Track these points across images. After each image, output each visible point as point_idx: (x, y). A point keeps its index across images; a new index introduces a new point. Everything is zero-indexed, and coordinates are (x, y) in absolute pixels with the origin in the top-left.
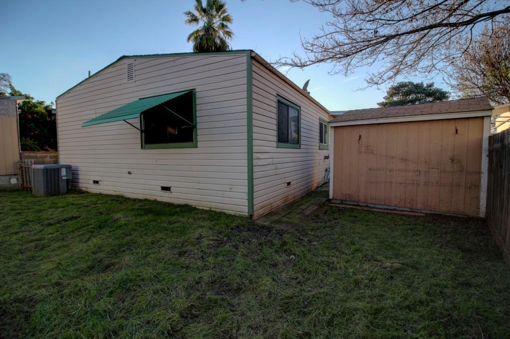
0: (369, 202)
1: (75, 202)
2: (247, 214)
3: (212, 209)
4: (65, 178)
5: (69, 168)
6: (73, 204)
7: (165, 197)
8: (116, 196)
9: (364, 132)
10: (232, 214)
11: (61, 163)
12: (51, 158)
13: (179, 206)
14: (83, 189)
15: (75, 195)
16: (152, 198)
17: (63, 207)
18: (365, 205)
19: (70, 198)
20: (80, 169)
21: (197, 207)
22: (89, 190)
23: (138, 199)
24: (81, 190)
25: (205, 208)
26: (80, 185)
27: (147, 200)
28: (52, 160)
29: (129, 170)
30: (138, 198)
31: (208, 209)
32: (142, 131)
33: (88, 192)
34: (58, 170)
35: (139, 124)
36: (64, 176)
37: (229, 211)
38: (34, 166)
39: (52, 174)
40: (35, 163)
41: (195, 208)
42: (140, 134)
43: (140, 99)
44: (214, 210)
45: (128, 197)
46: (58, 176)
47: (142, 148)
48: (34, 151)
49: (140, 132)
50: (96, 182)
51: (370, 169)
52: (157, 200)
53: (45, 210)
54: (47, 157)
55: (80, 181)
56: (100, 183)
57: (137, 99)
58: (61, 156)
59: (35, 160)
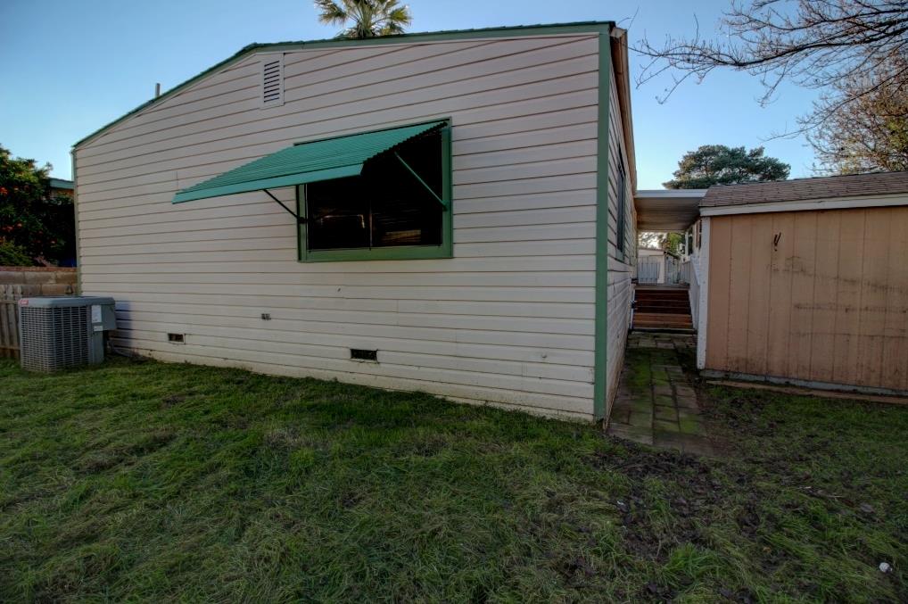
0: (795, 375)
1: (140, 391)
2: (590, 418)
3: (491, 404)
4: (100, 328)
5: (108, 305)
6: (134, 395)
7: (362, 374)
8: (229, 369)
9: (783, 227)
10: (548, 417)
11: (84, 294)
12: (58, 280)
13: (400, 396)
14: (142, 353)
15: (127, 370)
16: (326, 376)
17: (112, 405)
18: (783, 381)
19: (120, 377)
20: (133, 306)
21: (449, 399)
22: (156, 356)
23: (291, 379)
24: (136, 355)
25: (472, 402)
26: (134, 344)
27: (313, 380)
28: (61, 285)
29: (266, 311)
30: (288, 375)
31: (479, 403)
32: (300, 221)
33: (154, 361)
34: (82, 311)
35: (294, 203)
36: (98, 324)
37: (539, 410)
38: (23, 302)
39: (69, 319)
40: (25, 294)
41: (443, 400)
42: (295, 227)
43: (296, 145)
44: (497, 405)
45: (261, 372)
46: (84, 325)
47: (300, 259)
48: (17, 265)
49: (294, 220)
50: (175, 338)
51: (798, 307)
52: (341, 379)
53: (68, 416)
54: (47, 279)
55: (134, 334)
56: (186, 339)
57: (290, 144)
58: (83, 278)
59: (23, 285)
